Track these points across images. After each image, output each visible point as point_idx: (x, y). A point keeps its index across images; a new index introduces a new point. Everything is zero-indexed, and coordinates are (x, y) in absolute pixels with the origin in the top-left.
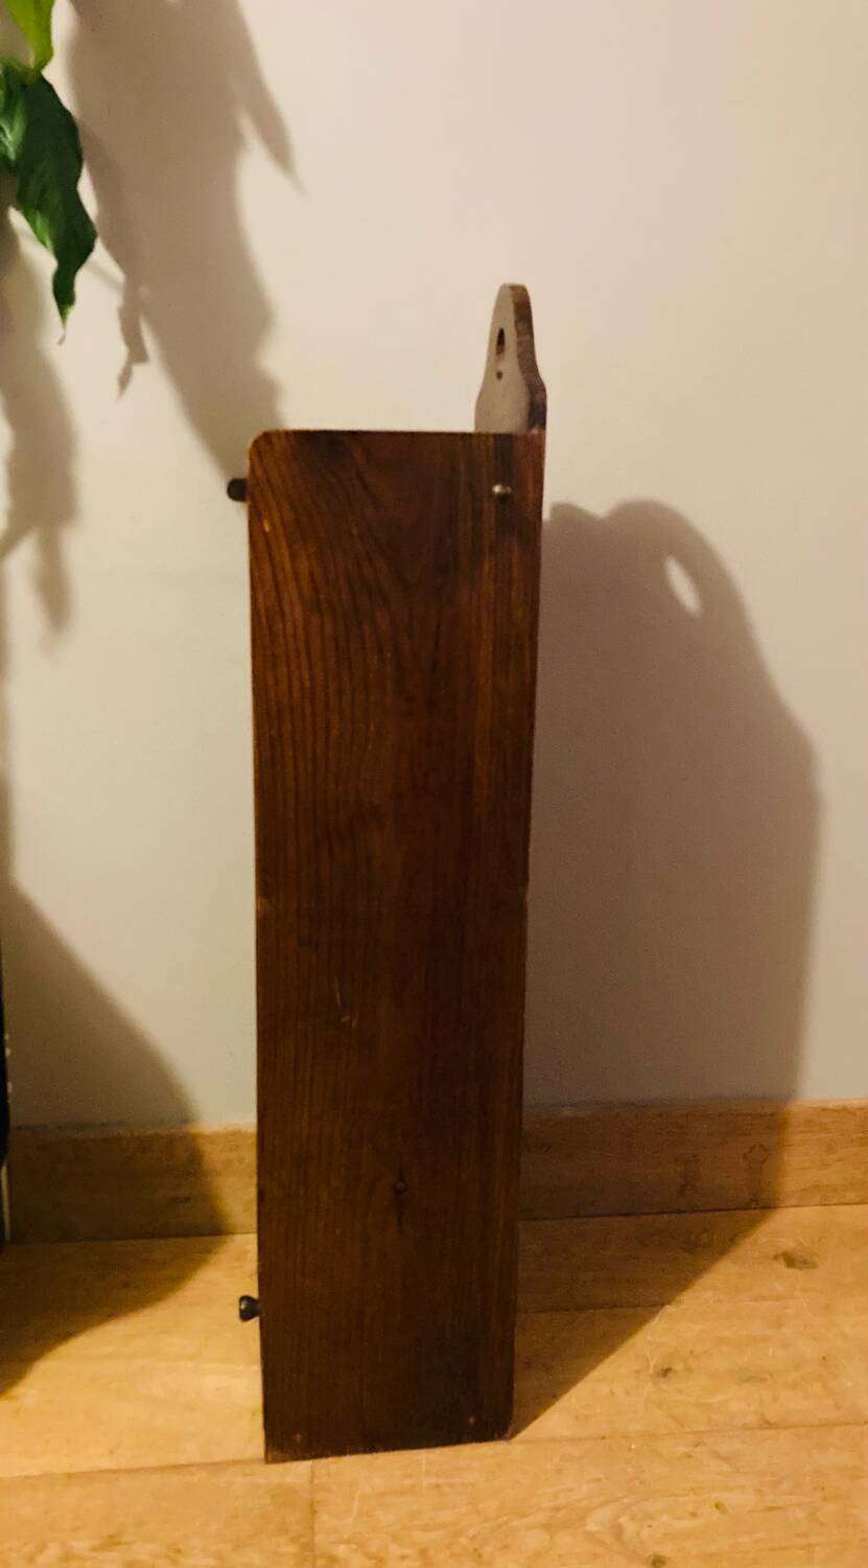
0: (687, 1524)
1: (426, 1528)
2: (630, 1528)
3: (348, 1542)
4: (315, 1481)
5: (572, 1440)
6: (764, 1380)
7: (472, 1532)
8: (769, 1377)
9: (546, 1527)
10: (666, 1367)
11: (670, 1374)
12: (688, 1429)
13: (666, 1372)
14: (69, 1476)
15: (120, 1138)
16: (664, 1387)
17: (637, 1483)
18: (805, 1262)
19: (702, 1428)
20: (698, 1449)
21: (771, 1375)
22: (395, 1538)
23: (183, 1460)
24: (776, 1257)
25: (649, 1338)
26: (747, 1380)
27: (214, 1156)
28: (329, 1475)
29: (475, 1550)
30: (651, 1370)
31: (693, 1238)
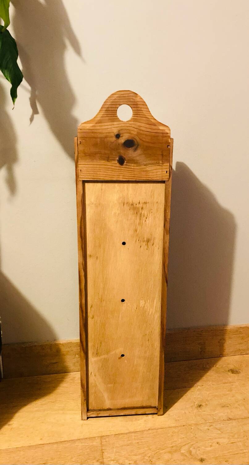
0: (209, 449)
1: (136, 455)
2: (194, 451)
3: (113, 460)
4: (102, 444)
5: (175, 427)
6: (228, 406)
7: (148, 455)
8: (229, 405)
9: (170, 452)
10: (200, 404)
11: (201, 406)
12: (207, 422)
13: (200, 406)
14: (30, 446)
15: (35, 346)
16: (200, 410)
17: (194, 438)
18: (237, 372)
19: (212, 421)
20: (212, 427)
21: (230, 405)
22: (127, 458)
23: (63, 440)
24: (229, 371)
25: (194, 396)
26: (223, 407)
27: (64, 350)
28: (106, 441)
29: (150, 460)
30: (196, 406)
31: (204, 366)
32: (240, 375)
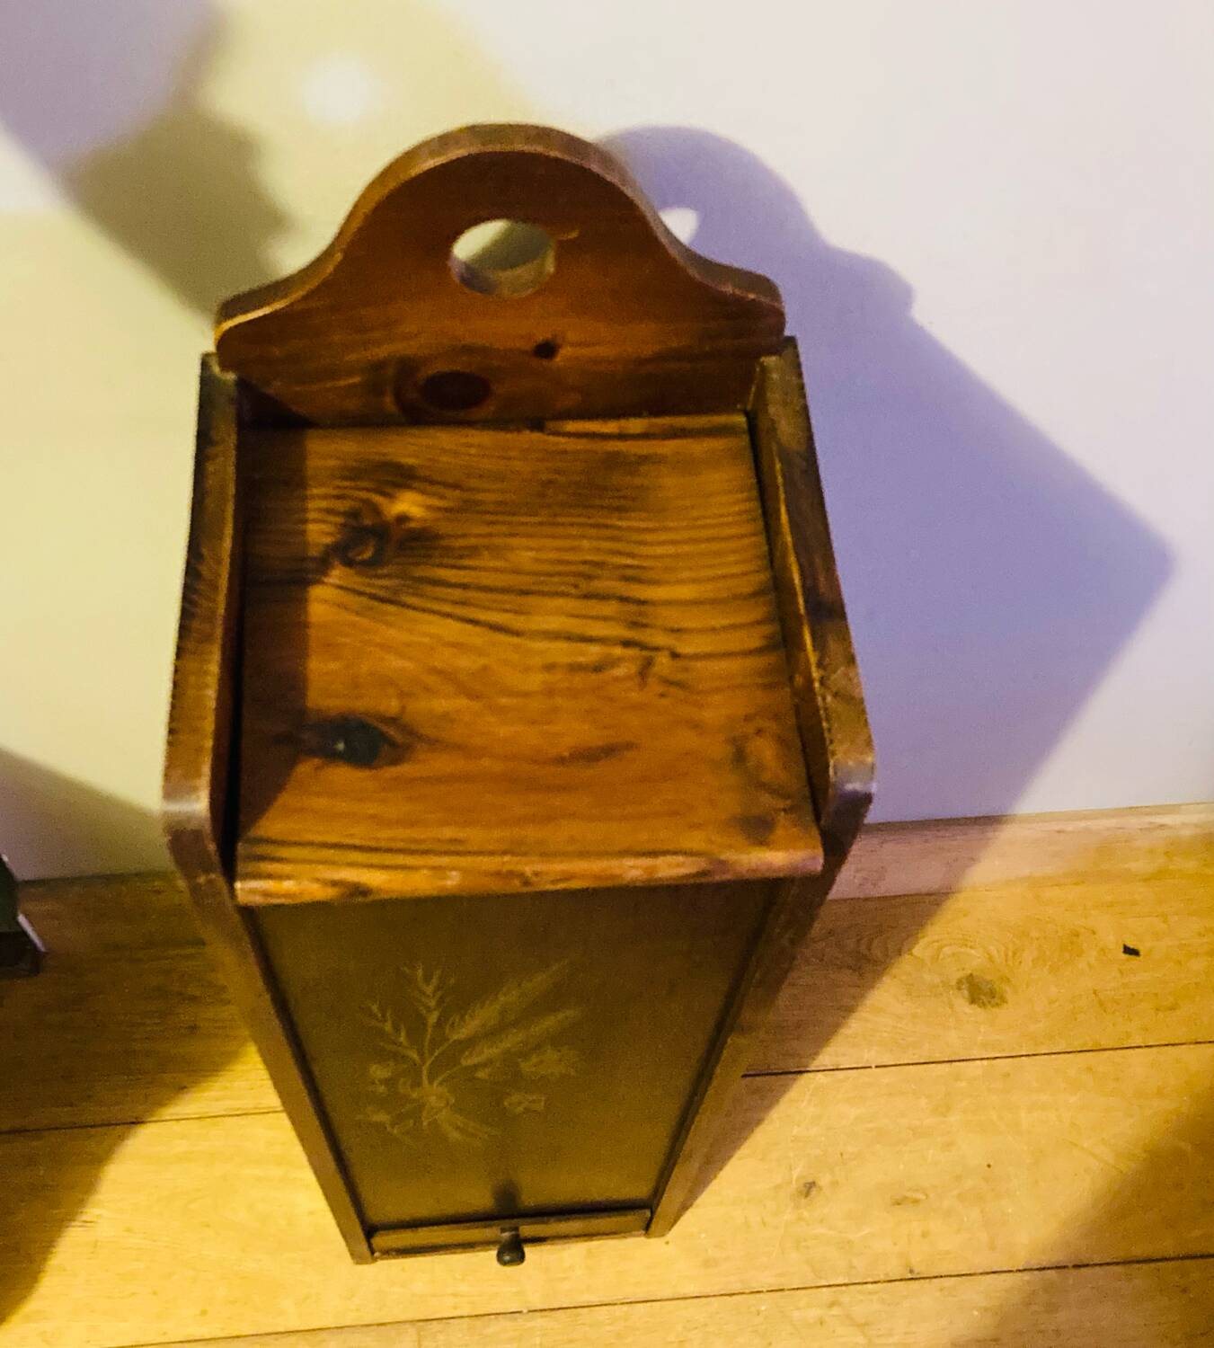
6: (917, 1202)
8: (922, 1195)
10: (810, 1180)
11: (814, 1192)
13: (809, 1188)
16: (805, 1212)
18: (992, 994)
19: (841, 1280)
20: (835, 1311)
21: (927, 1194)
24: (959, 986)
25: (796, 1130)
26: (899, 1203)
30: (794, 1185)
31: (863, 948)
32: (1004, 1014)
